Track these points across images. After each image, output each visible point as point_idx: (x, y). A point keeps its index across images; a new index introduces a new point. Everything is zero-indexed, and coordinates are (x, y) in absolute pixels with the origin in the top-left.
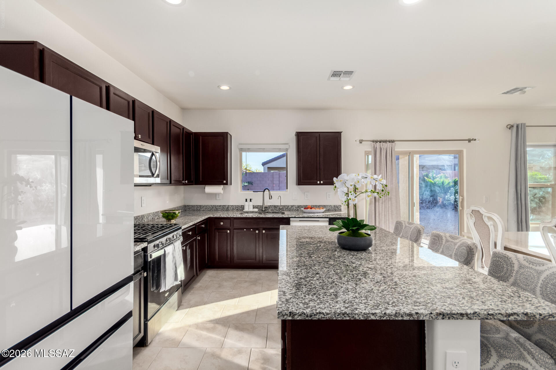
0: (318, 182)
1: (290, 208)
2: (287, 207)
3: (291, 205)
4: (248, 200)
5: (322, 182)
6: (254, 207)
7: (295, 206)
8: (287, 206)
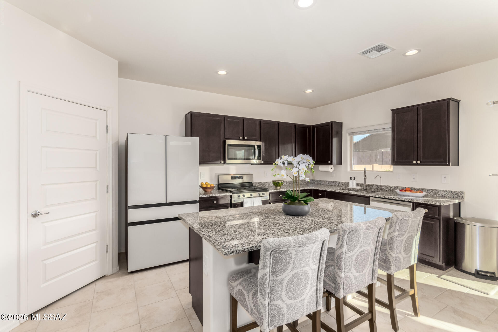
0: (415, 162)
1: (393, 189)
2: (390, 188)
3: (394, 186)
4: (353, 178)
5: (419, 162)
6: (358, 185)
7: (398, 187)
8: (390, 186)
